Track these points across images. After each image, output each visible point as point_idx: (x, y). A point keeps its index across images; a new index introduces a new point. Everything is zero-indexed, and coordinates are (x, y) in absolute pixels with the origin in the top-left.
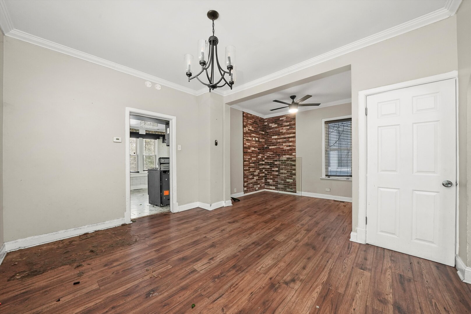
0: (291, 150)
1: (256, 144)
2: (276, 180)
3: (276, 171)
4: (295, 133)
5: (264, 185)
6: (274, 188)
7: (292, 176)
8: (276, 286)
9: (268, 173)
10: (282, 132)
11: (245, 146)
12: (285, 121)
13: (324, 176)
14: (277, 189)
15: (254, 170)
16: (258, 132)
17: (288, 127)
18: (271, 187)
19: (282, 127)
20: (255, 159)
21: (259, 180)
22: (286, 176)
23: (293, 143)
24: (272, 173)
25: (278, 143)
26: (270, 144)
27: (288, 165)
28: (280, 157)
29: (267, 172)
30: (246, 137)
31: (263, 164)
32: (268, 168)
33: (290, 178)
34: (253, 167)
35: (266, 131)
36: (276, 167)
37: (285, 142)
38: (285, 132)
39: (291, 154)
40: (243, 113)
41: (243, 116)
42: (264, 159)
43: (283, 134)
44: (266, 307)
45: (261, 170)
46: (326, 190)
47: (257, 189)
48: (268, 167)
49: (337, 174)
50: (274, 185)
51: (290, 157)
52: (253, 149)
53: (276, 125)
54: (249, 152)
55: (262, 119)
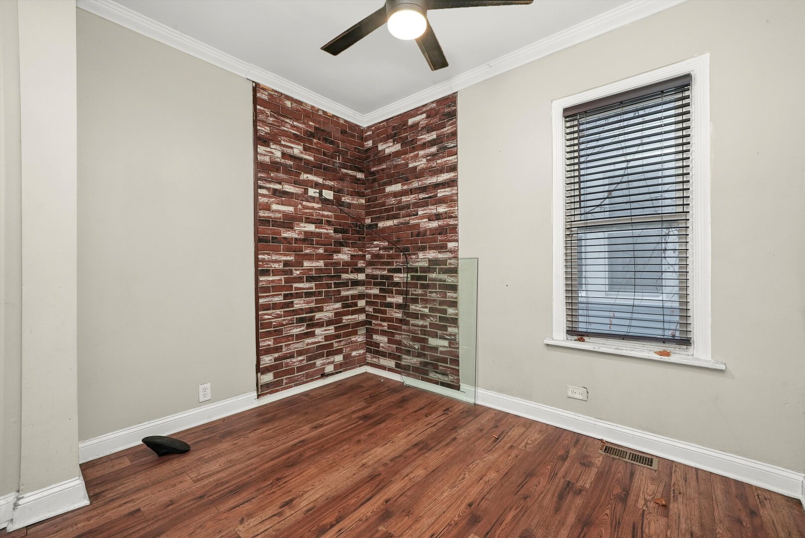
0: (442, 231)
1: (326, 213)
2: (397, 337)
3: (399, 306)
4: (453, 168)
5: (362, 352)
6: (391, 363)
7: (445, 328)
9: (375, 311)
10: (415, 168)
11: (262, 214)
12: (423, 128)
13: (560, 336)
14: (400, 368)
15: (313, 305)
16: (334, 170)
17: (434, 149)
18: (384, 362)
19: (414, 149)
20: (321, 264)
21: (337, 336)
22: (426, 327)
23: (448, 207)
24: (384, 312)
25: (402, 208)
26: (380, 212)
27: (434, 286)
28: (409, 257)
29: (371, 310)
30: (270, 182)
31: (356, 283)
32: (375, 296)
33: (439, 332)
34: (309, 295)
35: (368, 169)
36: (399, 293)
37: (424, 203)
38: (423, 169)
39: (442, 248)
40: (256, 88)
41: (256, 100)
42: (361, 264)
43: (418, 174)
45: (349, 305)
46: (570, 394)
47: (329, 369)
48: (375, 291)
49: (614, 328)
50: (391, 356)
51: (440, 256)
52: (311, 228)
53: (398, 147)
54: (285, 238)
55: (354, 127)
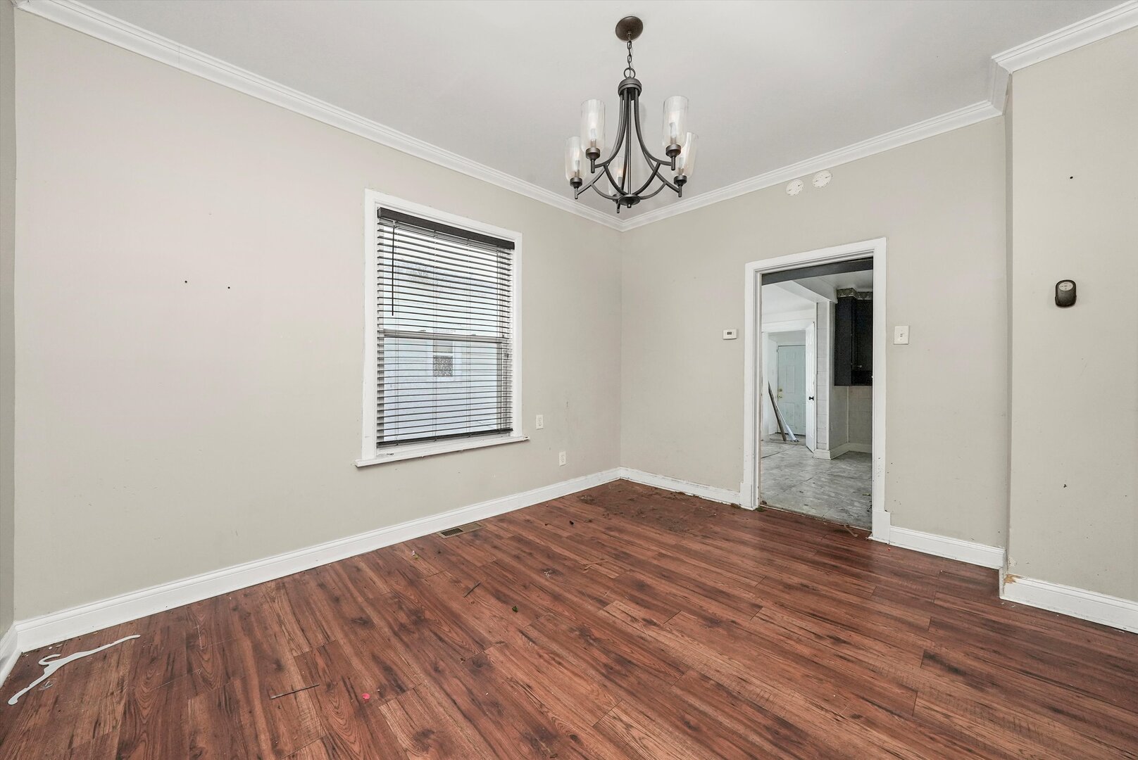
8: (543, 744)
44: (484, 707)
